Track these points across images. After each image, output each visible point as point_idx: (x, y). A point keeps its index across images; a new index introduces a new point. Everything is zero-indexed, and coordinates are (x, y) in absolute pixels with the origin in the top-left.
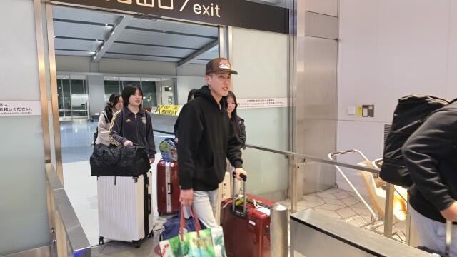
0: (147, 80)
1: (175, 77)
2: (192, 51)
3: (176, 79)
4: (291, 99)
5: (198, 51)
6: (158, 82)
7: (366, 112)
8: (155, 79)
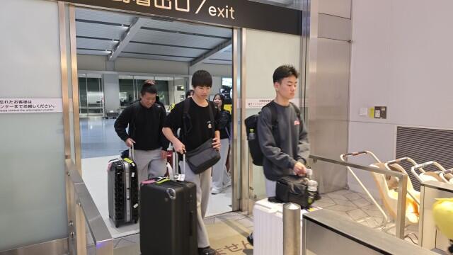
0: (160, 79)
1: (188, 76)
2: (205, 51)
3: (188, 78)
4: (303, 99)
5: (210, 51)
6: (171, 81)
7: (378, 114)
8: (168, 79)
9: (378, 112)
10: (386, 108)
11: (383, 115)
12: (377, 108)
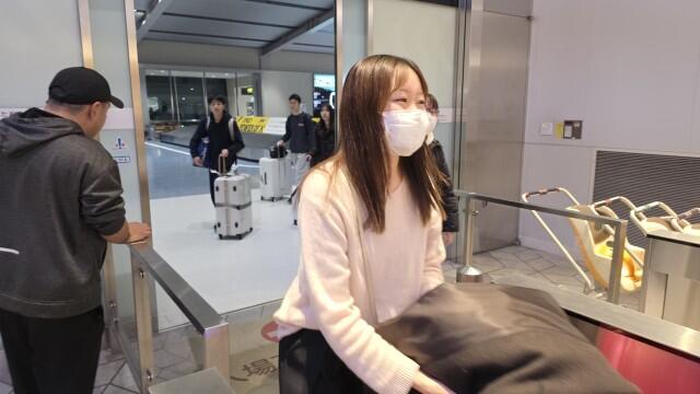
0: (213, 76)
1: (258, 71)
2: (285, 30)
3: (259, 75)
4: (459, 110)
5: (295, 30)
6: (231, 80)
7: (569, 132)
8: (226, 75)
9: (569, 128)
10: (581, 122)
11: (577, 133)
12: (568, 123)
